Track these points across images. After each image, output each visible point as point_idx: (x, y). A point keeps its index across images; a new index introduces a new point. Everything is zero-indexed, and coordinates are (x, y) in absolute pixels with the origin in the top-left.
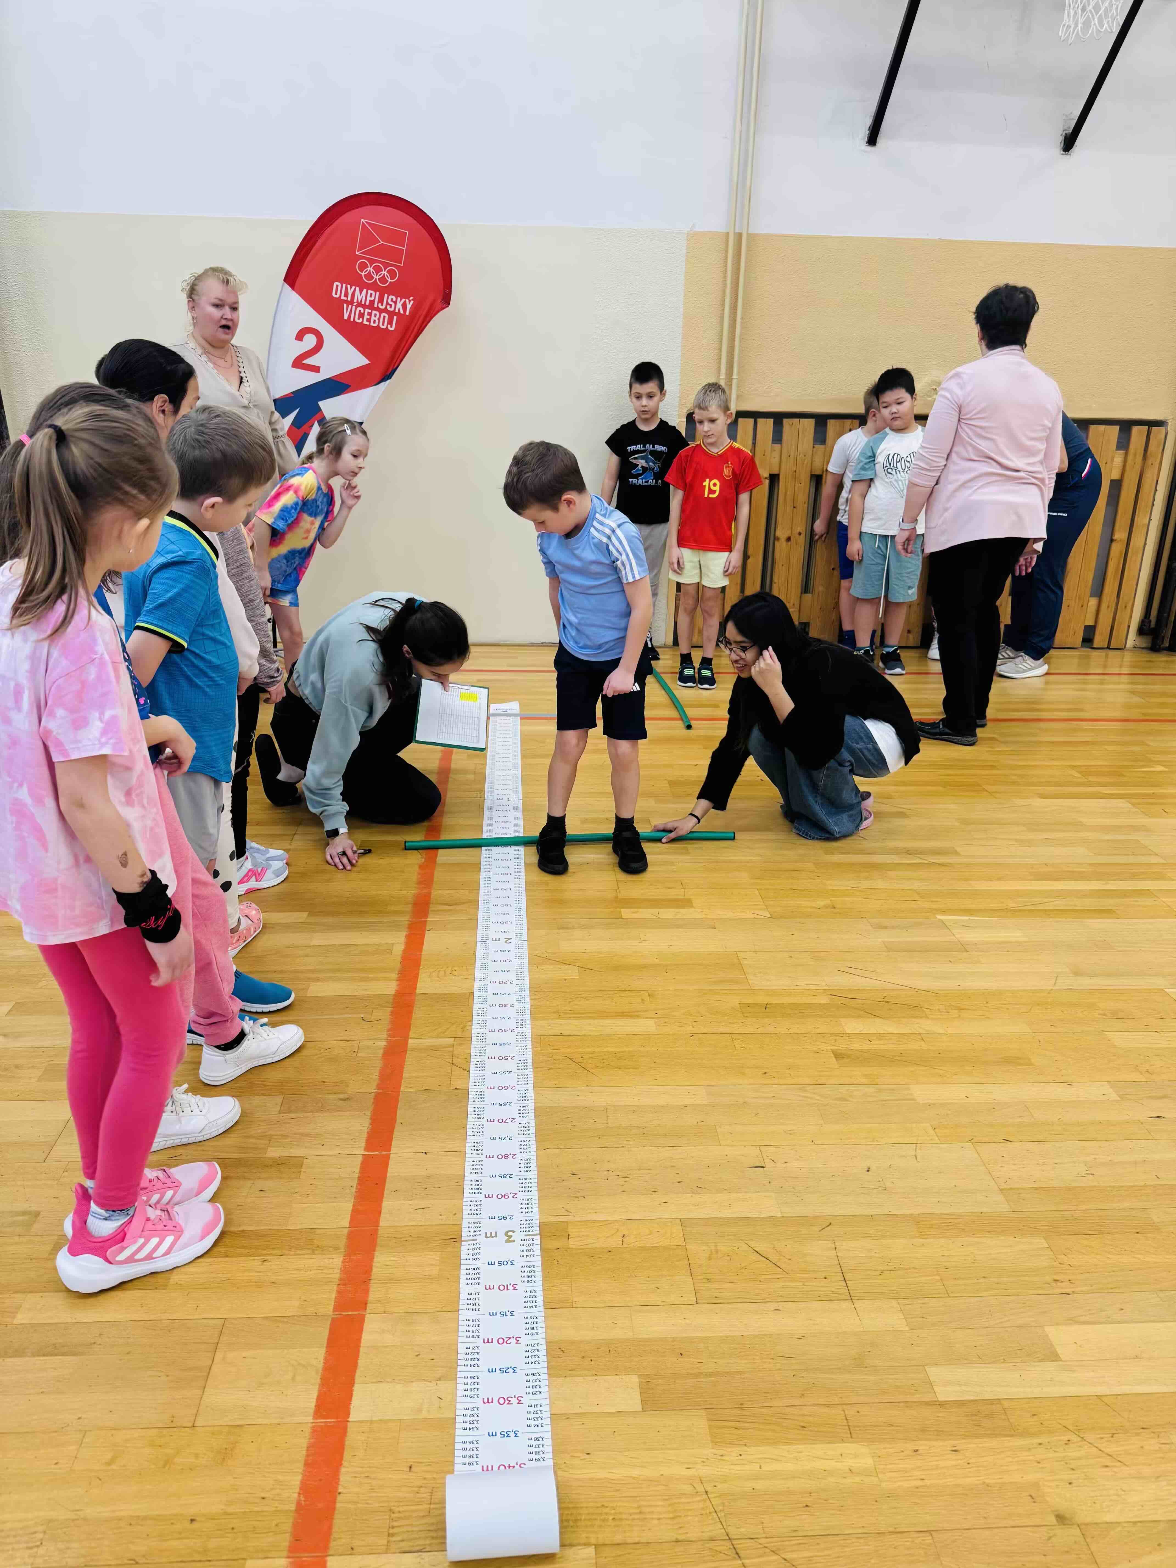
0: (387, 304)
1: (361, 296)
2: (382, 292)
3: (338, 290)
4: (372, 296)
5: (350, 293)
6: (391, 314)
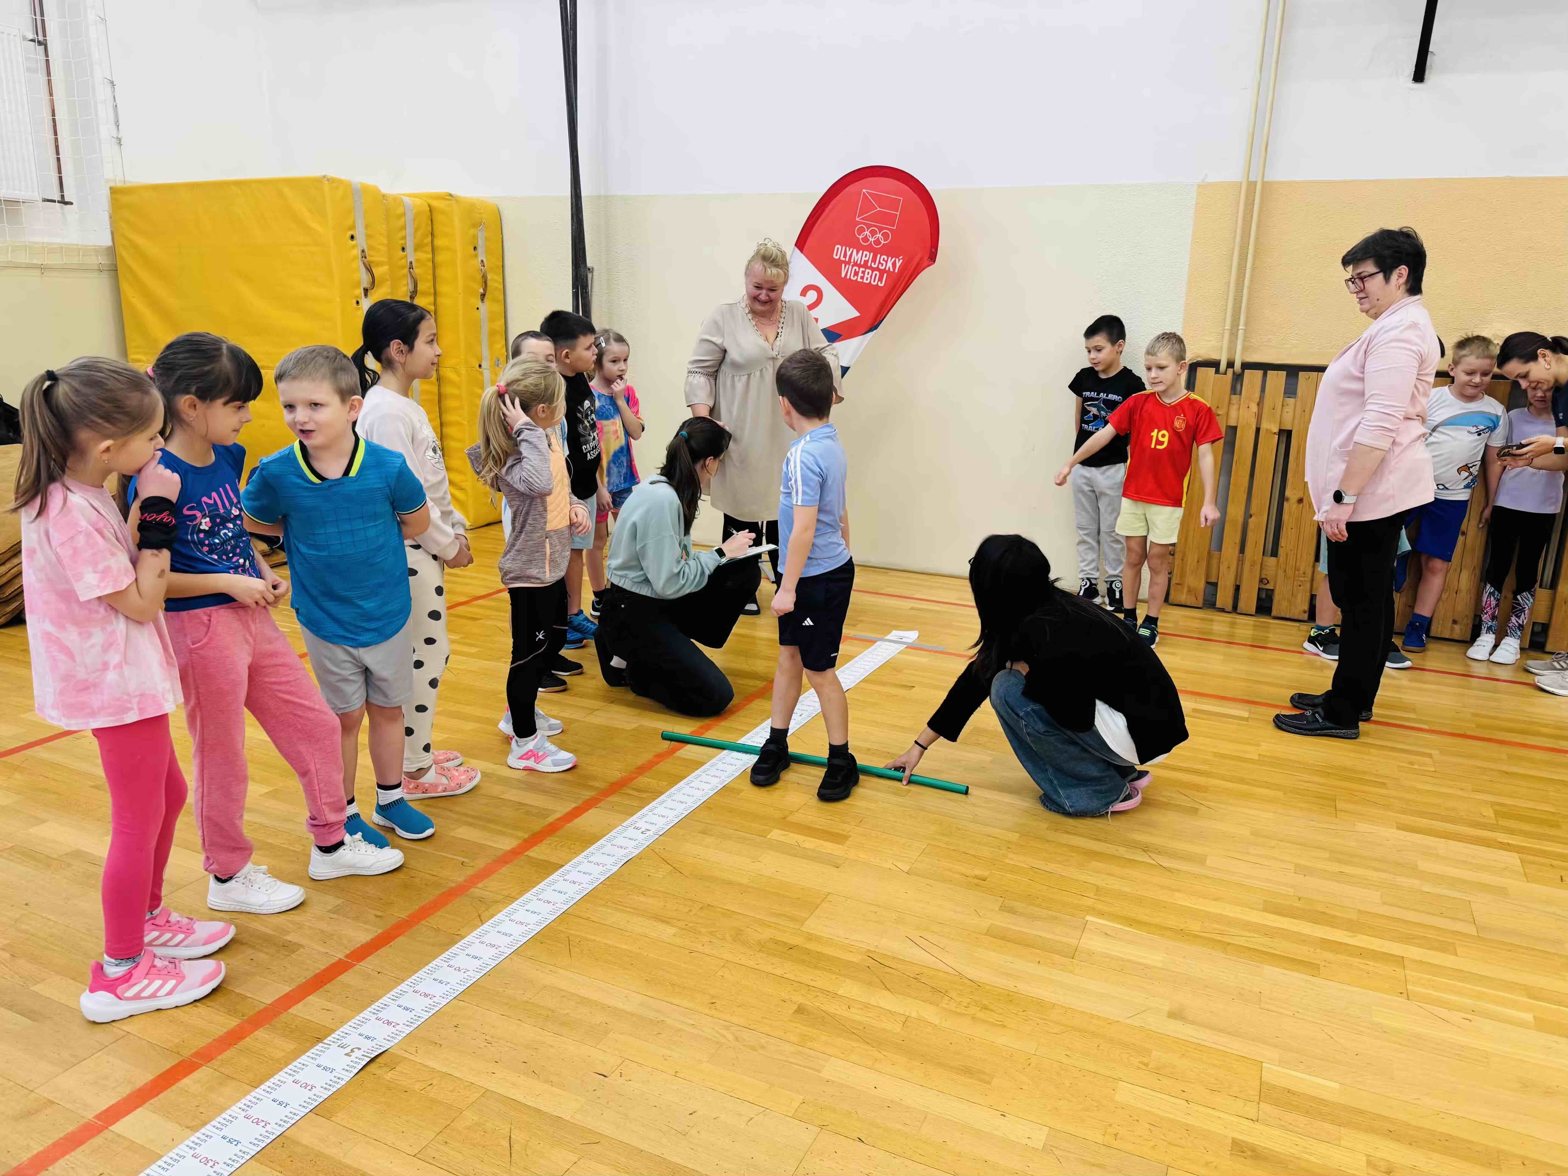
0: (879, 262)
1: (857, 256)
2: (875, 252)
3: (839, 253)
4: (867, 256)
5: (848, 254)
6: (882, 272)
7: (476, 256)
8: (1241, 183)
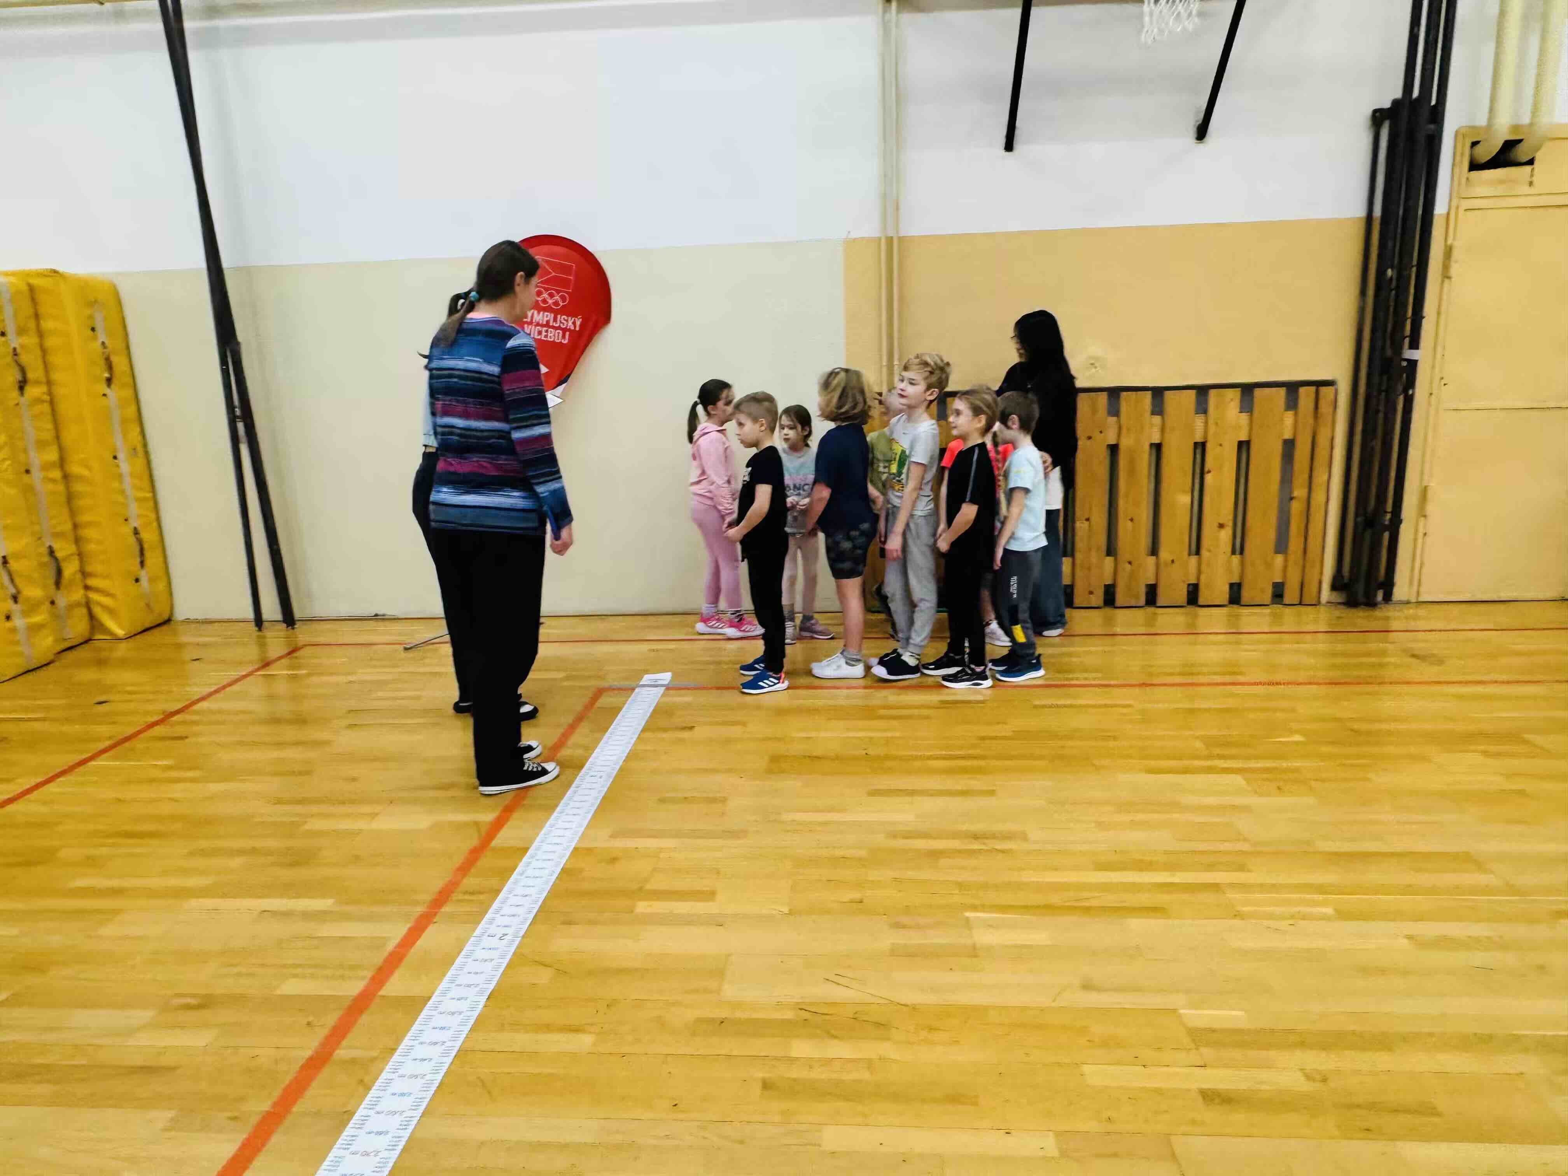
7: (95, 338)
8: (880, 239)
